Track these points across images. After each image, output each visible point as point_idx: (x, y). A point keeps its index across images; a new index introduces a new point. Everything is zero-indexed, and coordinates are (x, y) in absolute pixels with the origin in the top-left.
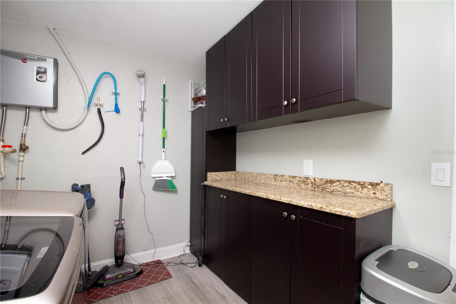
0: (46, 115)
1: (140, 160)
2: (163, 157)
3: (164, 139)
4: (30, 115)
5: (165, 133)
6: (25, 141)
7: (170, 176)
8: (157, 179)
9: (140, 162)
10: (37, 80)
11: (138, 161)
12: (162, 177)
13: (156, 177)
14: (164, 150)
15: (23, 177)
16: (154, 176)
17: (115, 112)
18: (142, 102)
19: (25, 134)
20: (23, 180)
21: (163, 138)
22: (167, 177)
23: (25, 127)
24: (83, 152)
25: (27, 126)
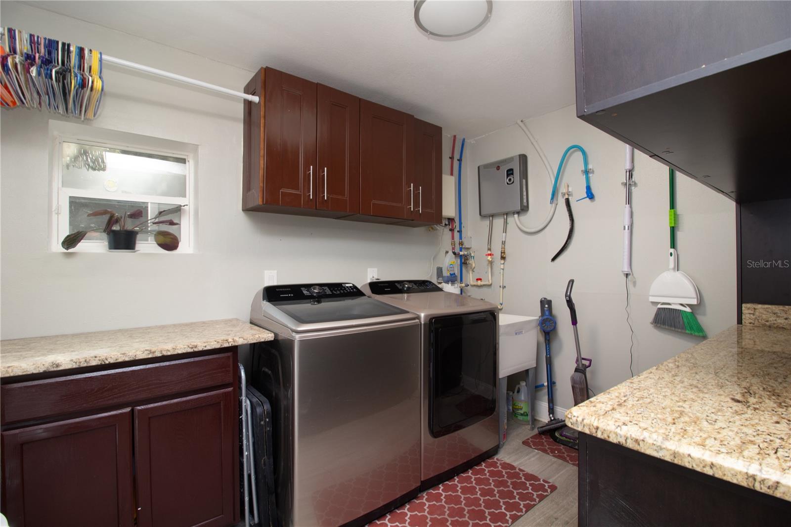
0: (519, 220)
1: (626, 270)
2: (672, 265)
3: (673, 230)
4: (508, 221)
5: (676, 217)
6: (504, 248)
7: (687, 305)
8: (659, 306)
9: (627, 274)
10: (507, 184)
11: (622, 271)
12: (669, 304)
13: (659, 303)
14: (672, 250)
15: (504, 285)
16: (652, 299)
17: (588, 199)
18: (626, 172)
19: (505, 241)
20: (504, 289)
21: (671, 227)
22: (682, 305)
23: (504, 234)
24: (552, 257)
25: (506, 233)
